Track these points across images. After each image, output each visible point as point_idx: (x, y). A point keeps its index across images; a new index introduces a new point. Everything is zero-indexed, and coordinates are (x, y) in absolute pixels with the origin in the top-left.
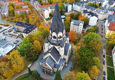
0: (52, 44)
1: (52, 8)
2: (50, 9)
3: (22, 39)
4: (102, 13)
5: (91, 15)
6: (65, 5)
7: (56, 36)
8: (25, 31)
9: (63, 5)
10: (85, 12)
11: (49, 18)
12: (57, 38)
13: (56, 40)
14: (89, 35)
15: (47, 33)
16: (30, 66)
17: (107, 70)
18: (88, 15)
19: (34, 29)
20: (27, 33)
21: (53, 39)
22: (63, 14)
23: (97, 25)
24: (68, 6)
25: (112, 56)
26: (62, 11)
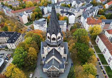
0: (52, 46)
1: (28, 12)
2: (27, 13)
3: (6, 50)
4: (76, 12)
5: (69, 15)
6: (41, 8)
7: (55, 37)
8: (10, 41)
9: (39, 8)
10: (62, 12)
11: (28, 23)
12: (57, 39)
13: (56, 41)
14: (79, 31)
15: (38, 37)
16: (31, 76)
17: (99, 56)
18: (66, 14)
19: (18, 36)
20: (12, 42)
21: (52, 41)
22: (41, 17)
23: (75, 22)
24: (44, 9)
25: (97, 44)
26: (40, 14)
